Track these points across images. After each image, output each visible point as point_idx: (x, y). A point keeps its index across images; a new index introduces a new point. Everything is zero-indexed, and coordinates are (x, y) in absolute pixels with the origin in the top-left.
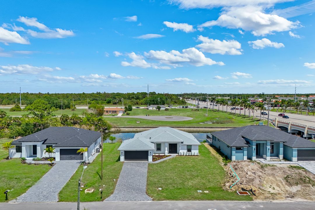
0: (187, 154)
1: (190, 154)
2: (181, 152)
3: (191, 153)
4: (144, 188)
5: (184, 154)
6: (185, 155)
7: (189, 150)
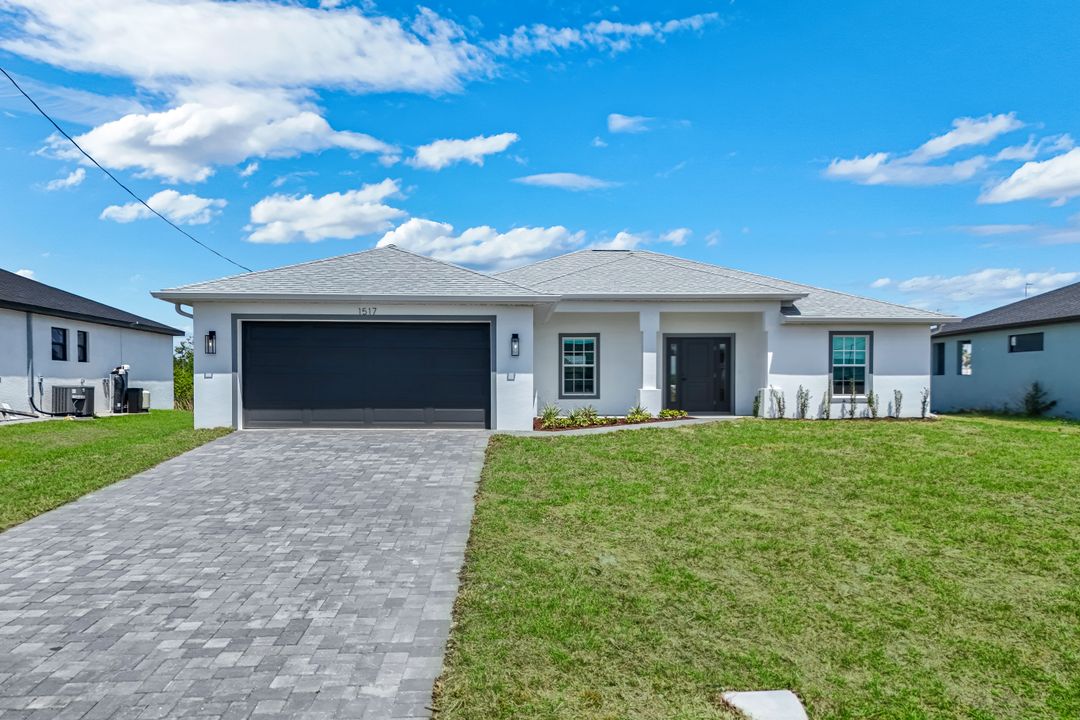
0: (835, 411)
1: (861, 409)
2: (776, 388)
3: (870, 402)
4: (384, 688)
5: (803, 408)
6: (812, 412)
7: (849, 379)
